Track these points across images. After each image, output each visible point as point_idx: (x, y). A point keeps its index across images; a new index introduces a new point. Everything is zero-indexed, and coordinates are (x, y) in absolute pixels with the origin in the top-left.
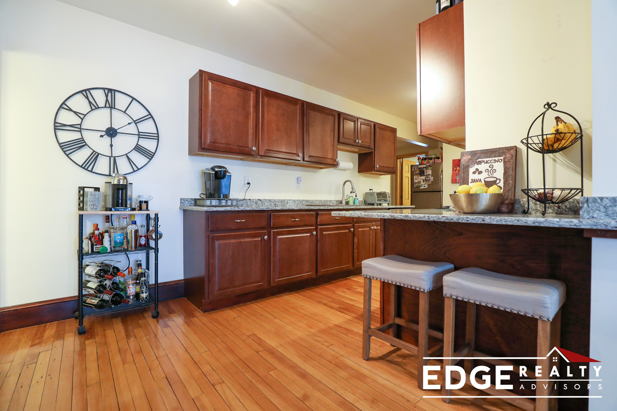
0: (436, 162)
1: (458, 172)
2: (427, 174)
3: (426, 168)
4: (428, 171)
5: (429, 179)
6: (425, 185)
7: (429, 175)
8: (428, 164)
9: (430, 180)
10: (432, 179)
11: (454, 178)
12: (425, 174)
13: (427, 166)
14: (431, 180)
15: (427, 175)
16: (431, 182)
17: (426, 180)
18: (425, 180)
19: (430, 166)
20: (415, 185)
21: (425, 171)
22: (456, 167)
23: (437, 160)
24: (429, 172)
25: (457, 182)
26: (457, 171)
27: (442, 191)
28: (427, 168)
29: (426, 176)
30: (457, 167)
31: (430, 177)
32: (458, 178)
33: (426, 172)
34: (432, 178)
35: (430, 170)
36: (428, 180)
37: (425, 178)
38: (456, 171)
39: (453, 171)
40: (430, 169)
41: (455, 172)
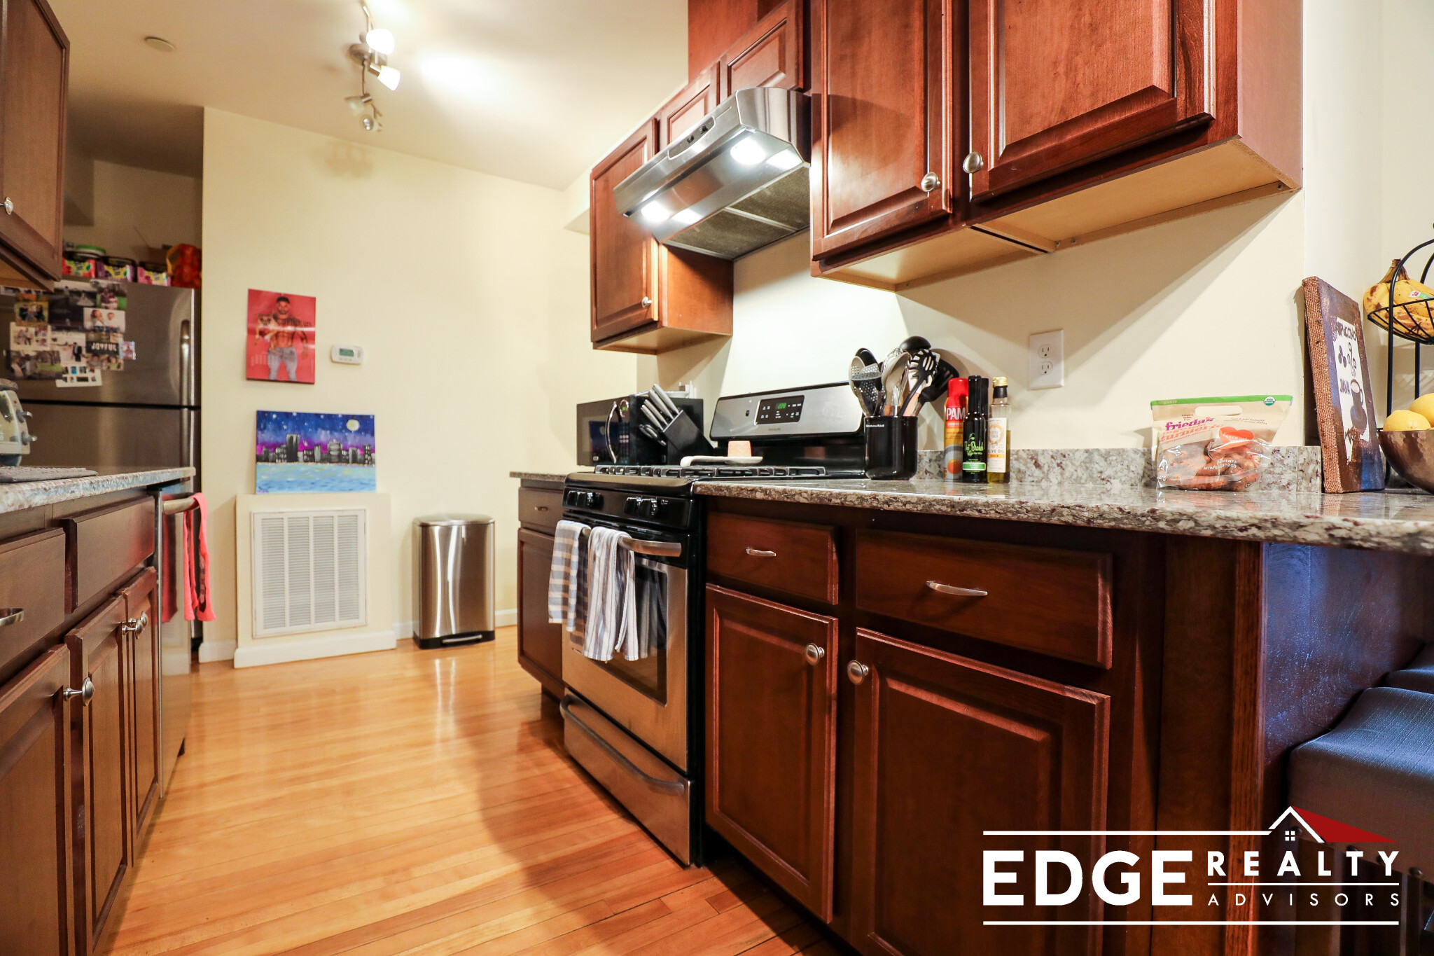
0: (141, 279)
1: (271, 339)
2: (99, 324)
3: (91, 295)
4: (103, 312)
5: (111, 347)
6: (89, 375)
7: (115, 330)
8: (104, 283)
9: (117, 353)
10: (129, 351)
11: (257, 359)
12: (88, 324)
13: (101, 290)
14: (122, 355)
15: (95, 330)
16: (121, 360)
17: (96, 354)
18: (89, 349)
19: (115, 292)
21: (88, 312)
22: (265, 318)
23: (146, 273)
24: (114, 317)
25: (272, 378)
26: (267, 337)
27: (197, 408)
28: (99, 297)
29: (92, 336)
30: (269, 320)
31: (120, 339)
32: (274, 363)
33: (94, 316)
34: (128, 349)
35: (119, 308)
36: (102, 352)
37: (89, 343)
38: (262, 333)
39: (251, 332)
40: (115, 305)
41: (257, 336)
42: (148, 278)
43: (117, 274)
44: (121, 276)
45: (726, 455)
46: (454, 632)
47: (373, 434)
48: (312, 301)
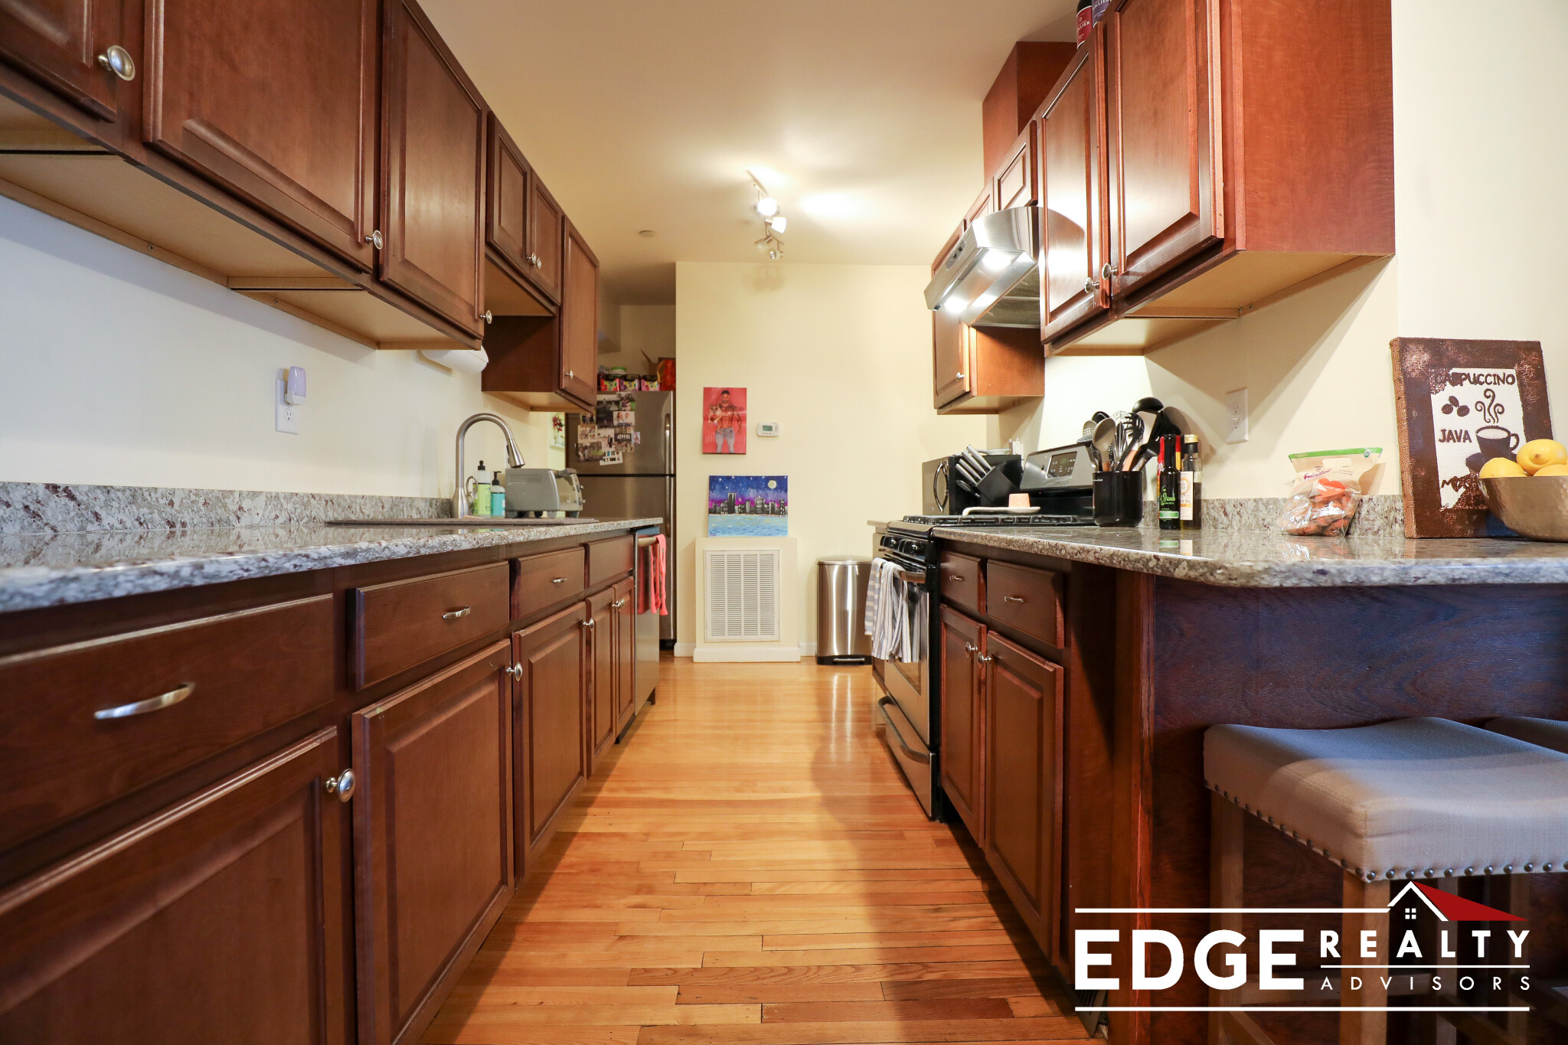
0: (643, 388)
1: (718, 422)
2: (621, 422)
3: (617, 403)
4: (623, 413)
5: (628, 437)
6: (616, 456)
7: (628, 425)
8: (623, 394)
9: (630, 440)
10: (637, 438)
11: (709, 439)
12: (615, 423)
13: (622, 399)
14: (633, 441)
15: (620, 426)
16: (633, 446)
17: (619, 441)
18: (616, 440)
19: (630, 399)
20: (580, 453)
21: (615, 414)
22: (714, 408)
23: (646, 383)
24: (629, 416)
25: (718, 452)
26: (716, 421)
27: (674, 476)
28: (621, 404)
29: (618, 430)
30: (717, 409)
31: (631, 431)
32: (720, 441)
33: (618, 417)
34: (636, 436)
35: (631, 410)
36: (623, 440)
37: (616, 435)
38: (712, 419)
39: (705, 418)
40: (629, 408)
41: (709, 421)
42: (647, 386)
43: (631, 386)
44: (633, 387)
45: (1007, 505)
46: (849, 654)
47: (786, 491)
48: (744, 390)
